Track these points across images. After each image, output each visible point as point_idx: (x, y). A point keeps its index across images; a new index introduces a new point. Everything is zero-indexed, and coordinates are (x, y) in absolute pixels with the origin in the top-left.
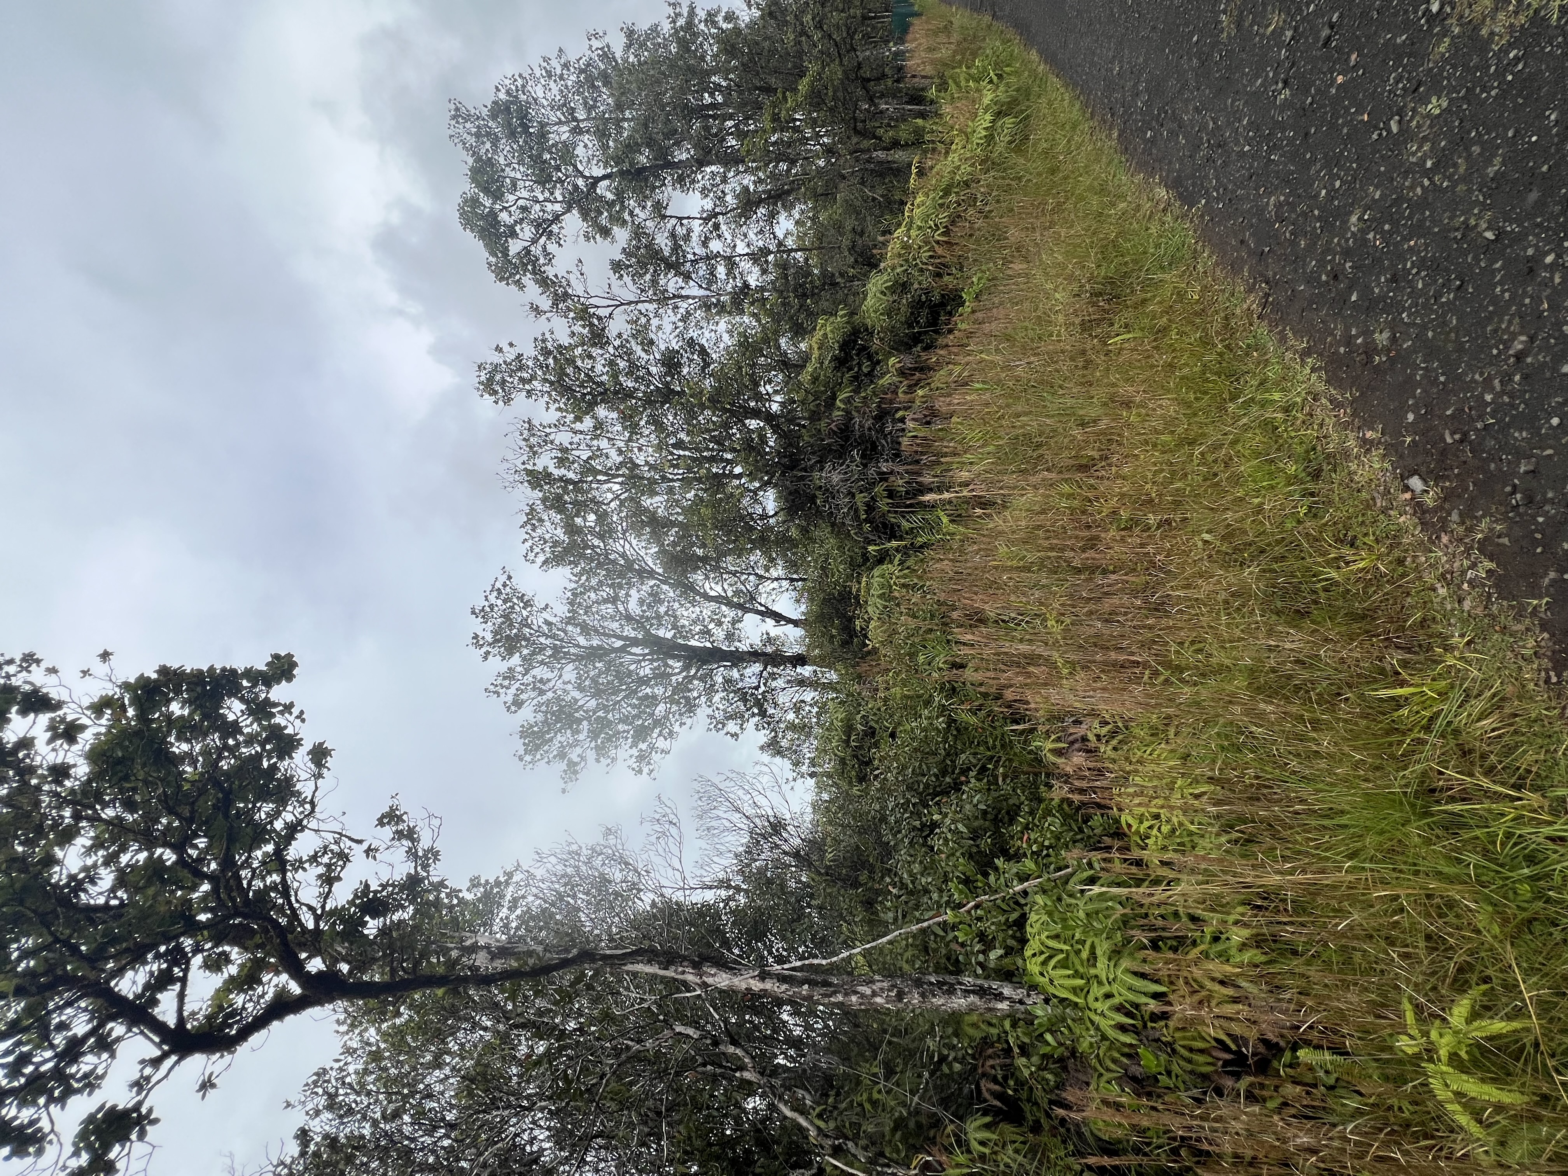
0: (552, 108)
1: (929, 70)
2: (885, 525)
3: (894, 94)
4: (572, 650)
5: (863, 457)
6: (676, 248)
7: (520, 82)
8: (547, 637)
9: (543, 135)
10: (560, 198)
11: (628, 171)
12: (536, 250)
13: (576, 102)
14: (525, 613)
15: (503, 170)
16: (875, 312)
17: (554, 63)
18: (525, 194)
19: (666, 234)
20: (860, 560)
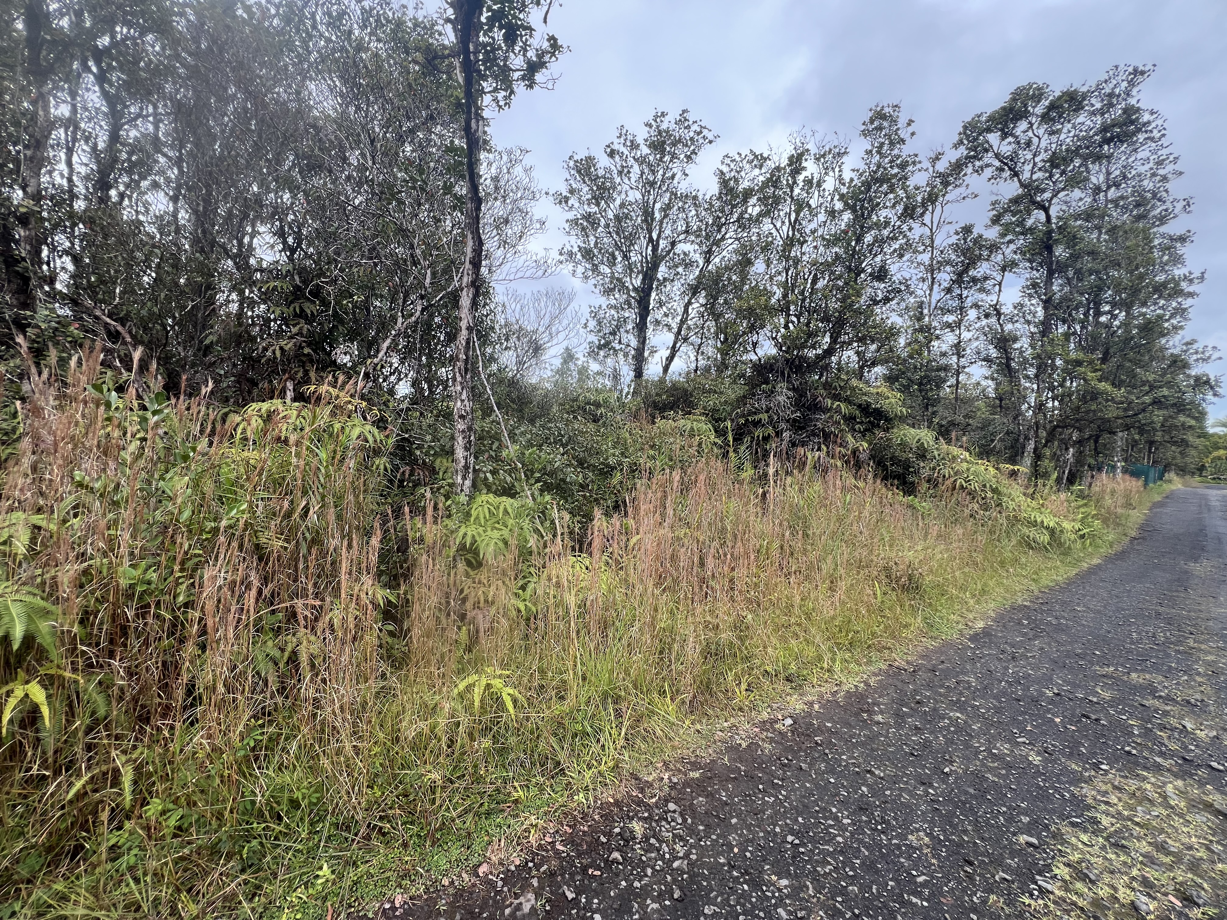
0: (1124, 167)
1: (1096, 488)
2: (741, 434)
3: (1079, 460)
4: (651, 197)
5: (794, 420)
6: (975, 280)
7: (1156, 134)
8: (663, 176)
9: (1098, 158)
10: (1035, 177)
11: (1051, 238)
12: (989, 158)
13: (1126, 190)
14: (682, 156)
15: (1069, 121)
16: (904, 435)
17: (1170, 168)
18: (1043, 144)
19: (988, 272)
20: (717, 416)
